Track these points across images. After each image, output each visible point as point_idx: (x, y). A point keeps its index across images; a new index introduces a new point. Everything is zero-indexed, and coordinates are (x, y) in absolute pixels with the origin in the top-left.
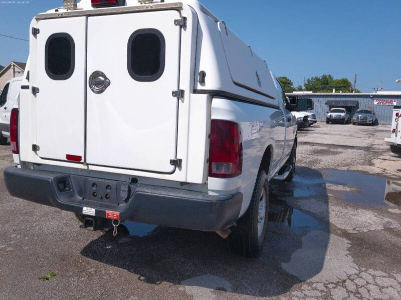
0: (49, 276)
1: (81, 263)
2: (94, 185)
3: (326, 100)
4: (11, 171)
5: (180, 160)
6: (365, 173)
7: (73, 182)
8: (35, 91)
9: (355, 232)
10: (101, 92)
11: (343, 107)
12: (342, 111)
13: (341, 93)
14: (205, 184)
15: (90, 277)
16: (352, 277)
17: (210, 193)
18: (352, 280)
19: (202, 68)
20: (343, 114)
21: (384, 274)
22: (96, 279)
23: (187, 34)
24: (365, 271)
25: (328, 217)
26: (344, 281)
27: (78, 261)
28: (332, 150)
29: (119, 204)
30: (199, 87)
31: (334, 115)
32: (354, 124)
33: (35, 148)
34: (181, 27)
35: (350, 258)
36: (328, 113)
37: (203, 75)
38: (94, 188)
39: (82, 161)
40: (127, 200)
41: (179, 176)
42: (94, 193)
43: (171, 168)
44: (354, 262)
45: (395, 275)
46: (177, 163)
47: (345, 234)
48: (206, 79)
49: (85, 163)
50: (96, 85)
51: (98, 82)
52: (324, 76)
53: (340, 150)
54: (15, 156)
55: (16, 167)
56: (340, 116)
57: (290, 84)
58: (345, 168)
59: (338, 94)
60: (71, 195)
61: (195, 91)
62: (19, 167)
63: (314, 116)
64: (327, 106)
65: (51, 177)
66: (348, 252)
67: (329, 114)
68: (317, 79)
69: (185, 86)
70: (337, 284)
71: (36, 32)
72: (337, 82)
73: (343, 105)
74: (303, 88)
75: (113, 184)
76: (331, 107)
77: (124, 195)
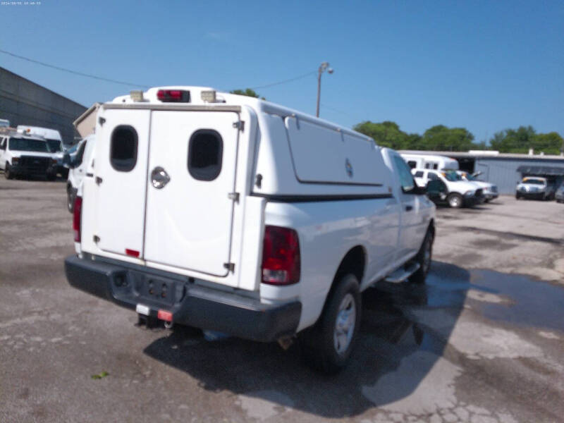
0: (101, 375)
1: (138, 365)
2: (151, 281)
3: (517, 165)
4: (72, 260)
5: (233, 265)
6: (535, 279)
7: (130, 277)
8: (99, 180)
9: (477, 358)
10: (160, 187)
11: (544, 176)
12: (541, 183)
13: (542, 156)
14: (257, 291)
15: (144, 379)
16: (442, 412)
17: (263, 301)
18: (441, 415)
19: (259, 171)
20: (541, 187)
21: (486, 412)
22: (149, 383)
23: (245, 136)
24: (464, 406)
25: (448, 335)
26: (431, 415)
27: (135, 362)
28: (504, 241)
29: (173, 304)
30: (256, 190)
31: (528, 187)
32: (559, 201)
33: (96, 239)
34: (239, 130)
35: (452, 389)
36: (518, 183)
37: (260, 178)
38: (151, 285)
39: (141, 255)
40: (181, 301)
41: (231, 281)
42: (150, 291)
43: (224, 271)
44: (455, 394)
45: (500, 415)
46: (230, 267)
47: (462, 359)
48: (263, 182)
49: (143, 259)
50: (158, 180)
51: (159, 177)
52: (522, 129)
53: (515, 241)
54: (77, 245)
55: (78, 256)
56: (537, 189)
57: (471, 137)
58: (508, 270)
59: (537, 156)
60: (128, 291)
61: (252, 194)
62: (81, 256)
63: (494, 189)
64: (518, 175)
65: (109, 271)
66: (454, 382)
67: (520, 186)
68: (511, 133)
69: (241, 188)
70: (420, 417)
71: (102, 121)
72: (542, 138)
73: (544, 173)
74: (488, 144)
75: (169, 282)
76: (524, 175)
77: (179, 295)
